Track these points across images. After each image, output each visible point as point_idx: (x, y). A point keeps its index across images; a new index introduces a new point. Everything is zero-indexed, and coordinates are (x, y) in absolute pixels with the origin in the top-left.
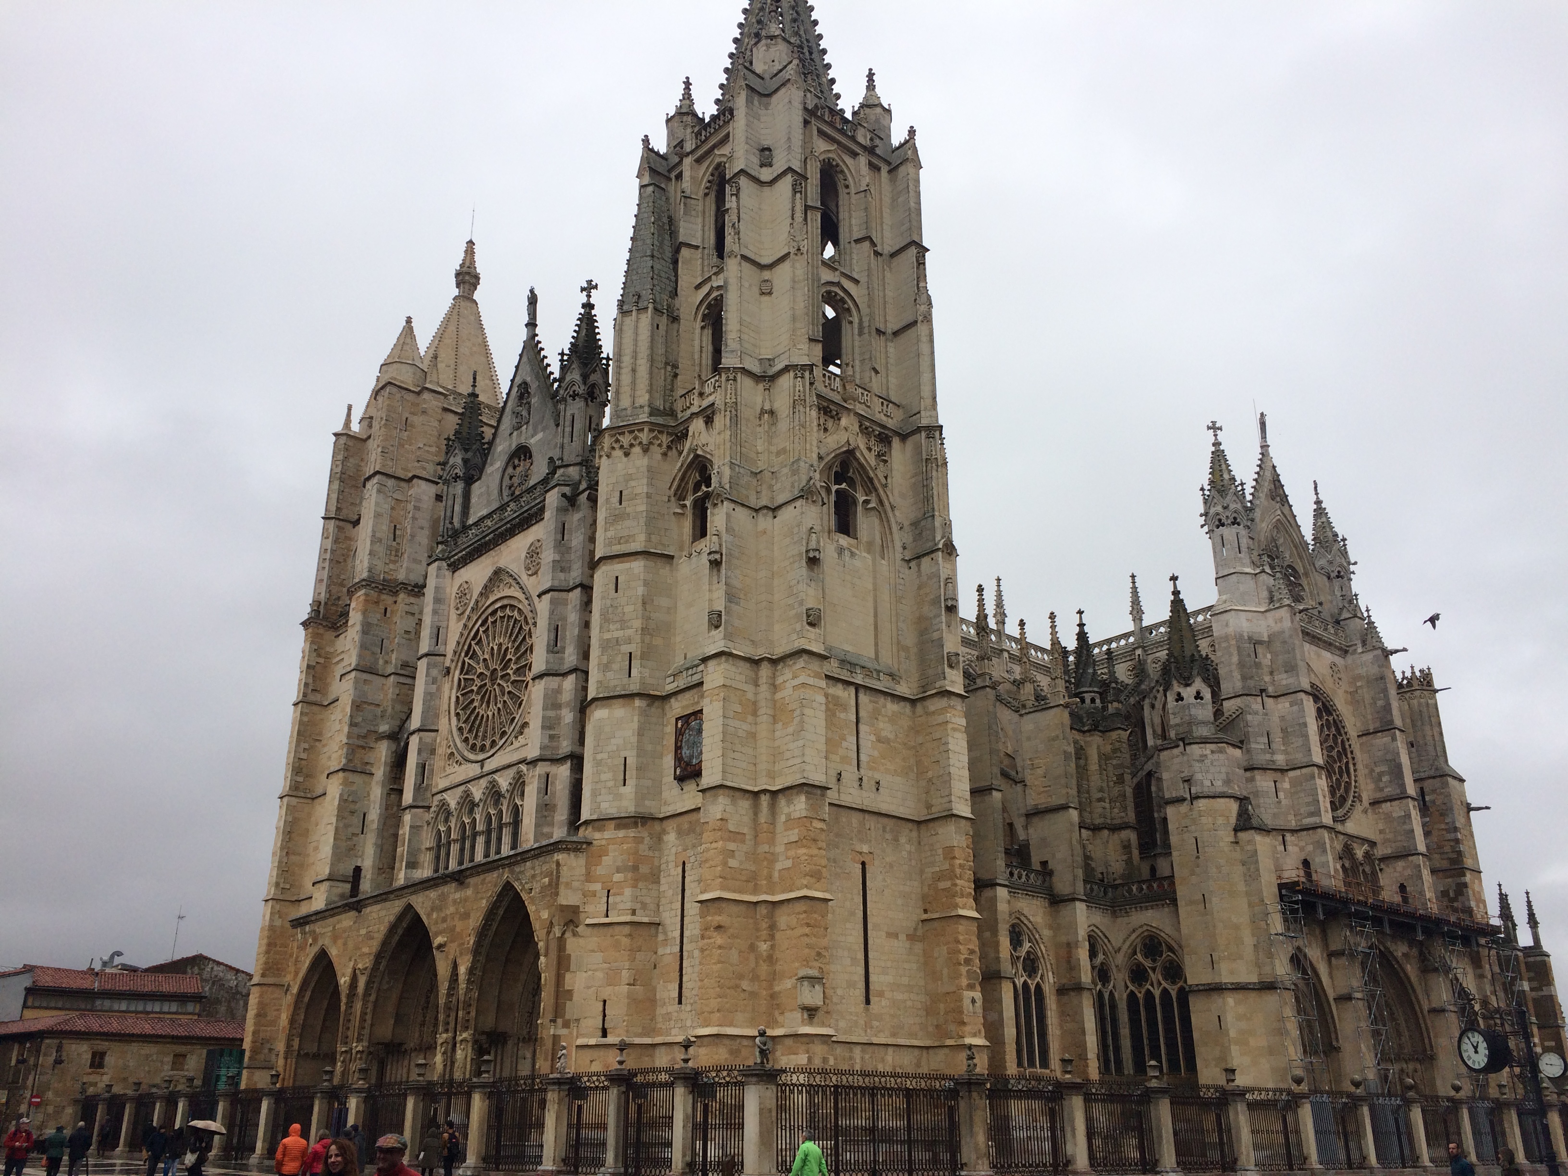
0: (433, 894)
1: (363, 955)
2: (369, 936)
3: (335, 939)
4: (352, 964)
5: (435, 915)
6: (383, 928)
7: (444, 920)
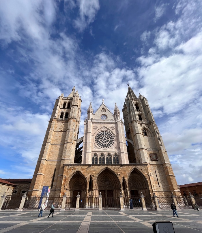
0: (114, 167)
1: (93, 174)
2: (94, 170)
3: (82, 170)
4: (89, 174)
5: (115, 170)
6: (100, 170)
7: (118, 171)
